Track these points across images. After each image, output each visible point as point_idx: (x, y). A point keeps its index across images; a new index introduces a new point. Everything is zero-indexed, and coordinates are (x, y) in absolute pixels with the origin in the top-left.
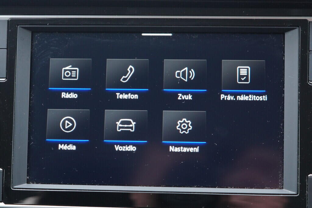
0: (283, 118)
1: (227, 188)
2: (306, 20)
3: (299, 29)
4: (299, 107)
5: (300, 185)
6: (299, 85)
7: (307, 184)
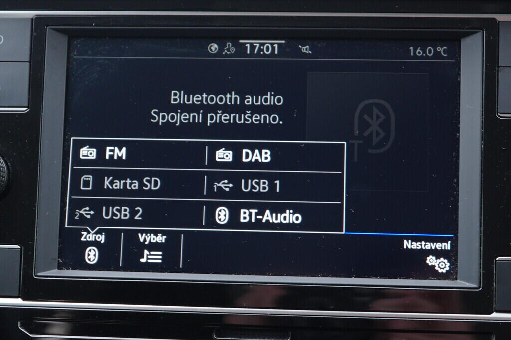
0: (458, 171)
1: (370, 278)
2: (494, 19)
3: (483, 33)
4: (482, 153)
5: (483, 273)
6: (482, 119)
7: (494, 272)
